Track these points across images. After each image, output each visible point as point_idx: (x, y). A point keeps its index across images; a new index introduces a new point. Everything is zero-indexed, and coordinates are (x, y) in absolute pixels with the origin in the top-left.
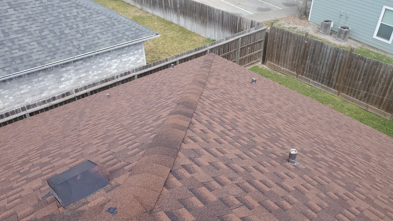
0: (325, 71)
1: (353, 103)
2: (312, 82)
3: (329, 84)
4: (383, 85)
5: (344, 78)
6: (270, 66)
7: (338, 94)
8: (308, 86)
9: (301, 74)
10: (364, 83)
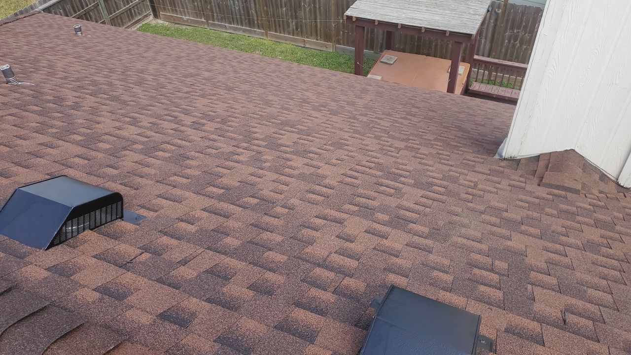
0: (239, 6)
1: (287, 42)
2: (230, 27)
3: (251, 24)
4: (309, 5)
5: (264, 10)
6: (167, 19)
7: (267, 35)
8: (225, 34)
9: (211, 19)
10: (289, 10)
